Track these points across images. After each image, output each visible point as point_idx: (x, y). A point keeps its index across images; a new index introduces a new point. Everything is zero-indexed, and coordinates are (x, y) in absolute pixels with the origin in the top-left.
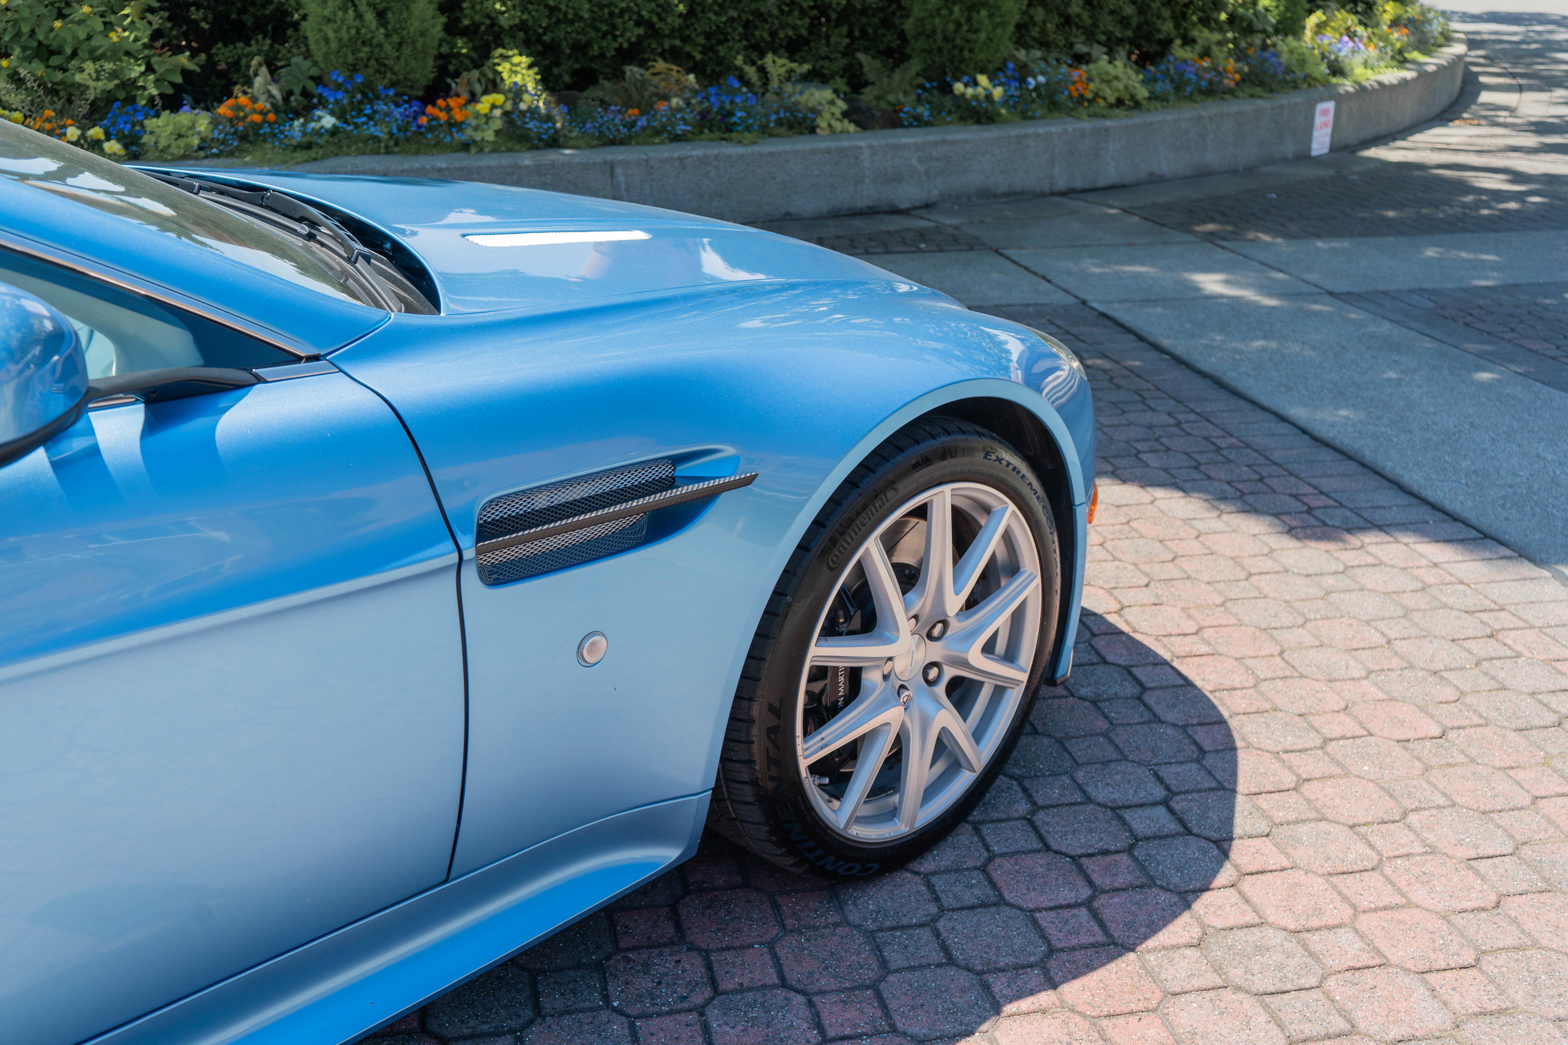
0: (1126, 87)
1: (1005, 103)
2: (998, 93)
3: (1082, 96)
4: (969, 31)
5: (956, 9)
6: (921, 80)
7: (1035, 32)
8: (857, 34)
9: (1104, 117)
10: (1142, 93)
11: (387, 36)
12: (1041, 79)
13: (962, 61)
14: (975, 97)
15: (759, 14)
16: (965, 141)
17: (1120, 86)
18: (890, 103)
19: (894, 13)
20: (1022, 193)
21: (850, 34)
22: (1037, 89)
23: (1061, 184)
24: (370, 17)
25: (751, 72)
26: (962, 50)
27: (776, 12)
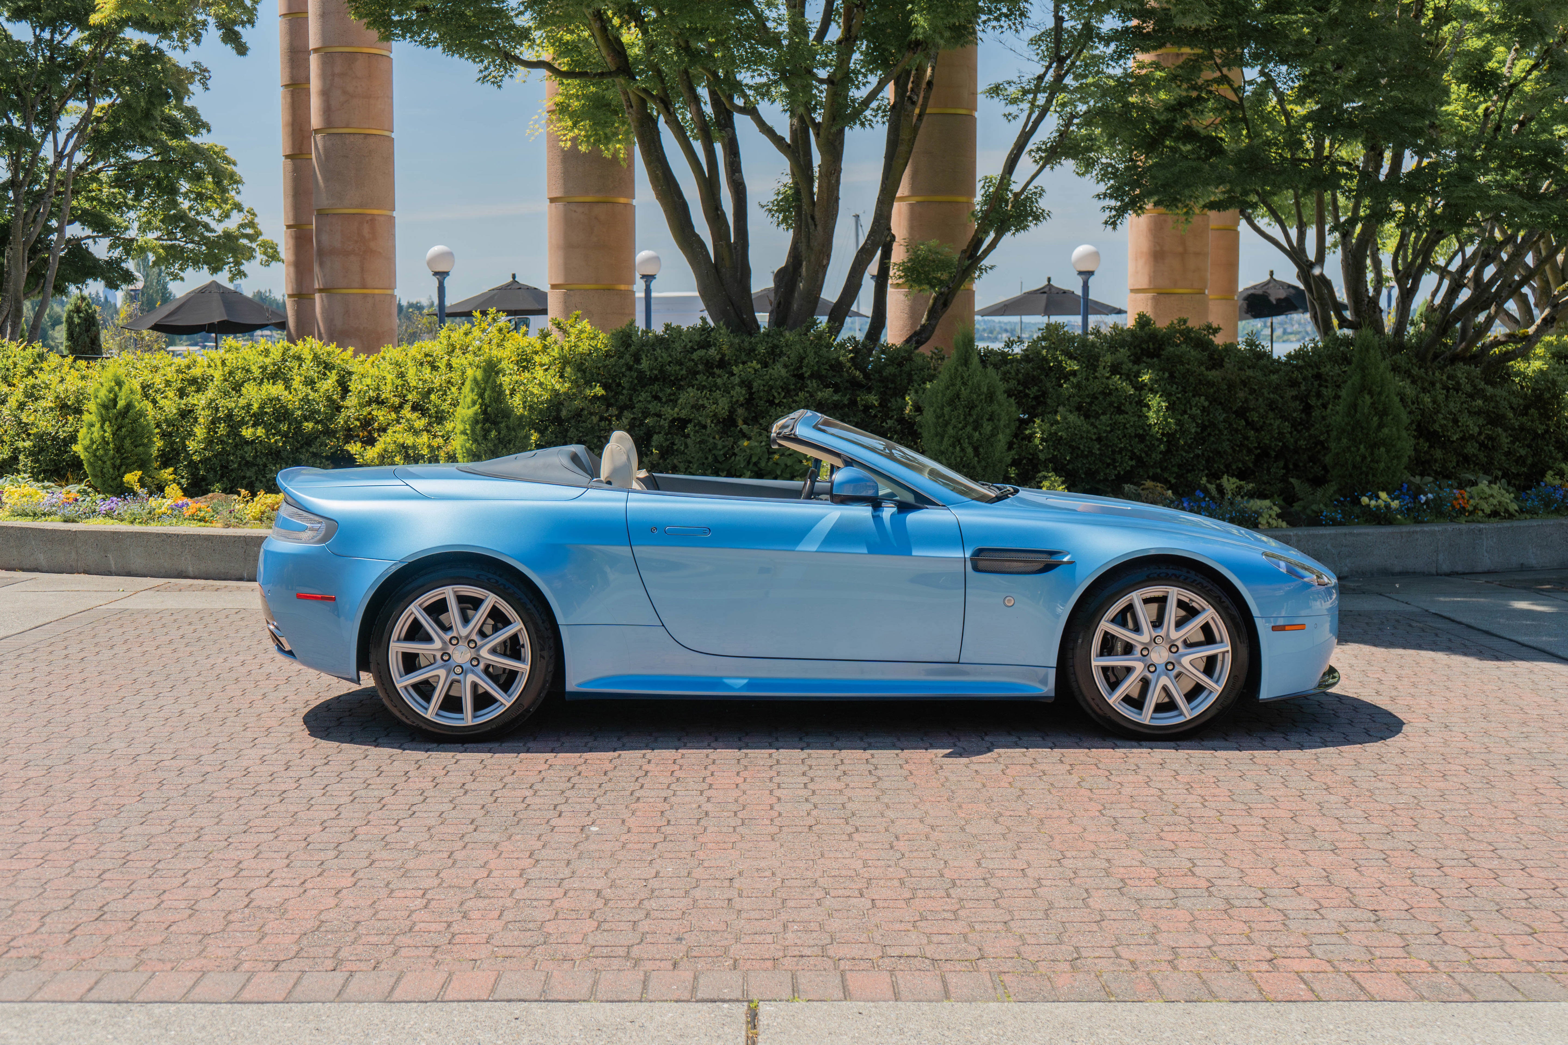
0: (1500, 503)
1: (1399, 511)
2: (1395, 504)
3: (1464, 508)
4: (1372, 461)
5: (1362, 447)
6: (1337, 496)
7: (1437, 467)
8: (1291, 466)
9: (1479, 522)
10: (1514, 507)
11: (979, 462)
12: (1430, 496)
13: (1367, 483)
14: (1378, 507)
15: (1218, 453)
16: (1368, 534)
17: (1495, 502)
18: (1313, 511)
19: (1319, 452)
20: (1414, 573)
21: (1286, 467)
22: (1427, 502)
23: (1445, 568)
24: (970, 450)
25: (1212, 488)
26: (1367, 475)
27: (1230, 451)
